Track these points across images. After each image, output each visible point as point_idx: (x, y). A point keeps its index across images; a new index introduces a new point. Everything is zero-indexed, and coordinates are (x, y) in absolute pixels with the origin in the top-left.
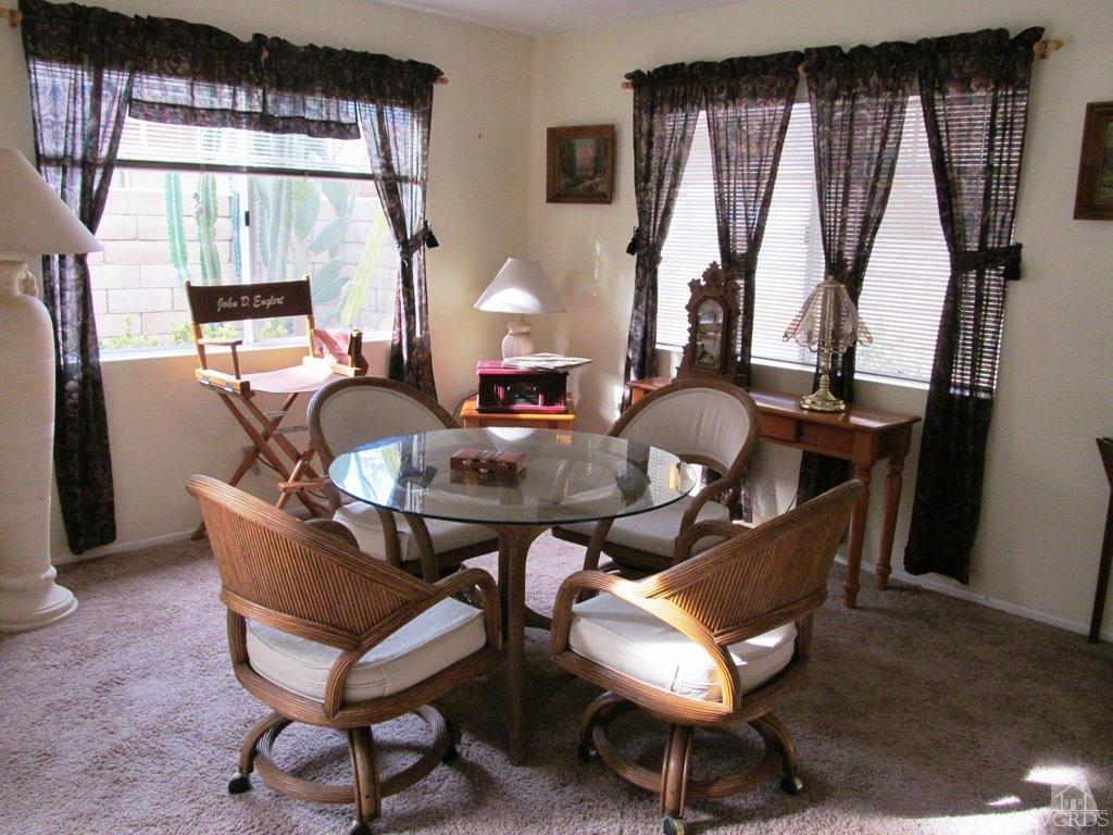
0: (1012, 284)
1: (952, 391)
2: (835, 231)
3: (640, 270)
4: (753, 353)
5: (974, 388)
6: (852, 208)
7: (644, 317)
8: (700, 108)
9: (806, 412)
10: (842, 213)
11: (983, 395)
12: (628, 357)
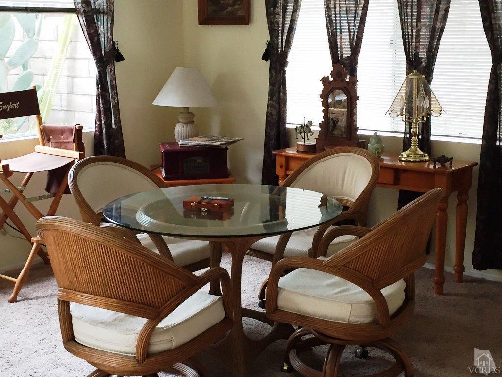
1: (497, 143)
2: (412, 38)
3: (273, 72)
6: (424, 22)
7: (278, 106)
9: (403, 163)
10: (417, 26)
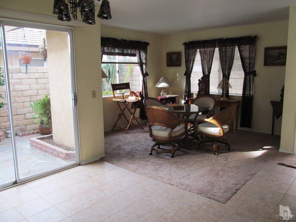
0: (255, 77)
3: (187, 78)
4: (210, 92)
5: (250, 95)
6: (227, 65)
8: (198, 49)
9: (222, 100)
10: (225, 66)
11: (251, 96)
12: (185, 95)
